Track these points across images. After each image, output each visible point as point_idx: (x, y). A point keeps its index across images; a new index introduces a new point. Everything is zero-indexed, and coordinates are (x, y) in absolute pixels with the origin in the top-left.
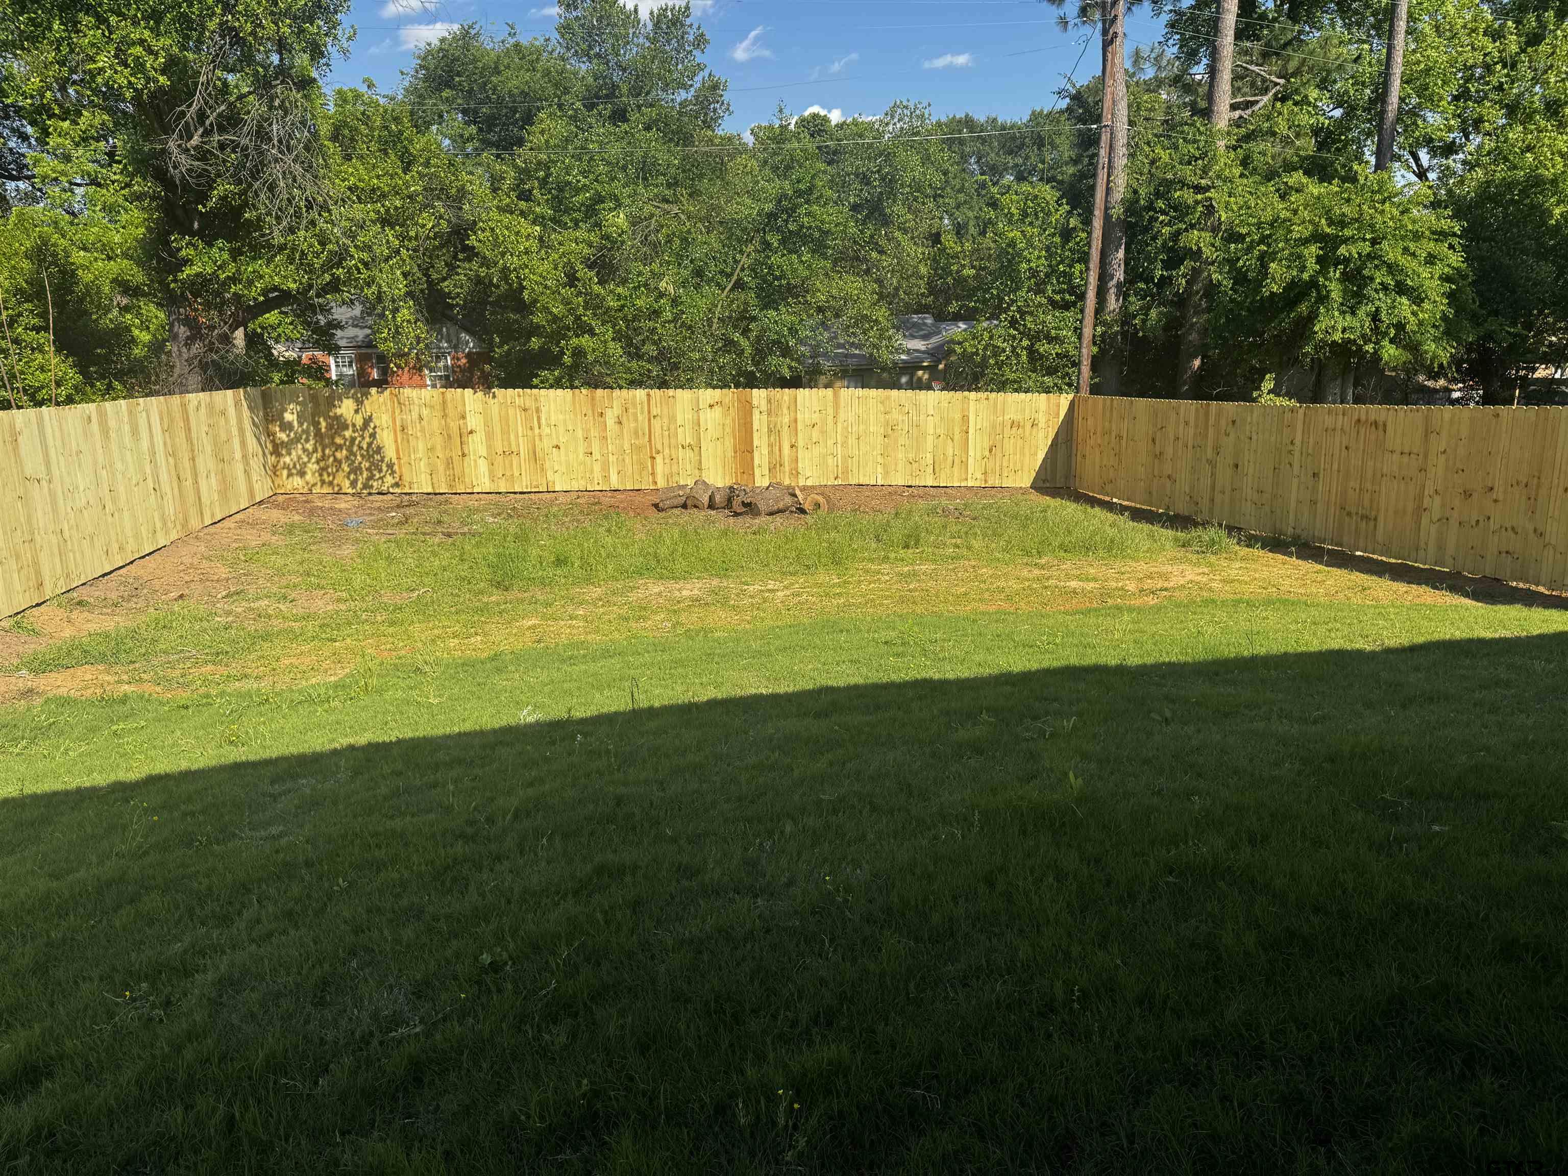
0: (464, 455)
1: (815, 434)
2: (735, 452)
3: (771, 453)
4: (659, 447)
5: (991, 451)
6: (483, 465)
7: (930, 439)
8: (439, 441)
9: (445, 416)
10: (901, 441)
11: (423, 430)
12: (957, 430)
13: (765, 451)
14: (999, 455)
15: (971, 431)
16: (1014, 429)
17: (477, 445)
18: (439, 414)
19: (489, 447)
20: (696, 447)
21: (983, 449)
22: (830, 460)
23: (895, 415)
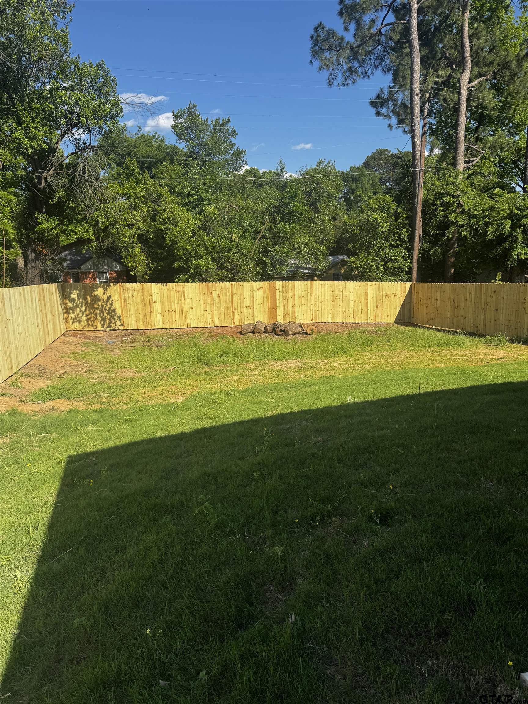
0: (151, 312)
1: (303, 301)
2: (269, 309)
3: (284, 309)
4: (236, 307)
5: (377, 307)
6: (159, 317)
7: (352, 302)
8: (140, 306)
9: (143, 295)
10: (340, 303)
11: (133, 301)
12: (363, 298)
13: (282, 309)
14: (381, 309)
15: (369, 298)
16: (387, 298)
17: (157, 308)
18: (140, 294)
19: (162, 309)
20: (252, 307)
21: (374, 306)
22: (309, 312)
23: (337, 292)
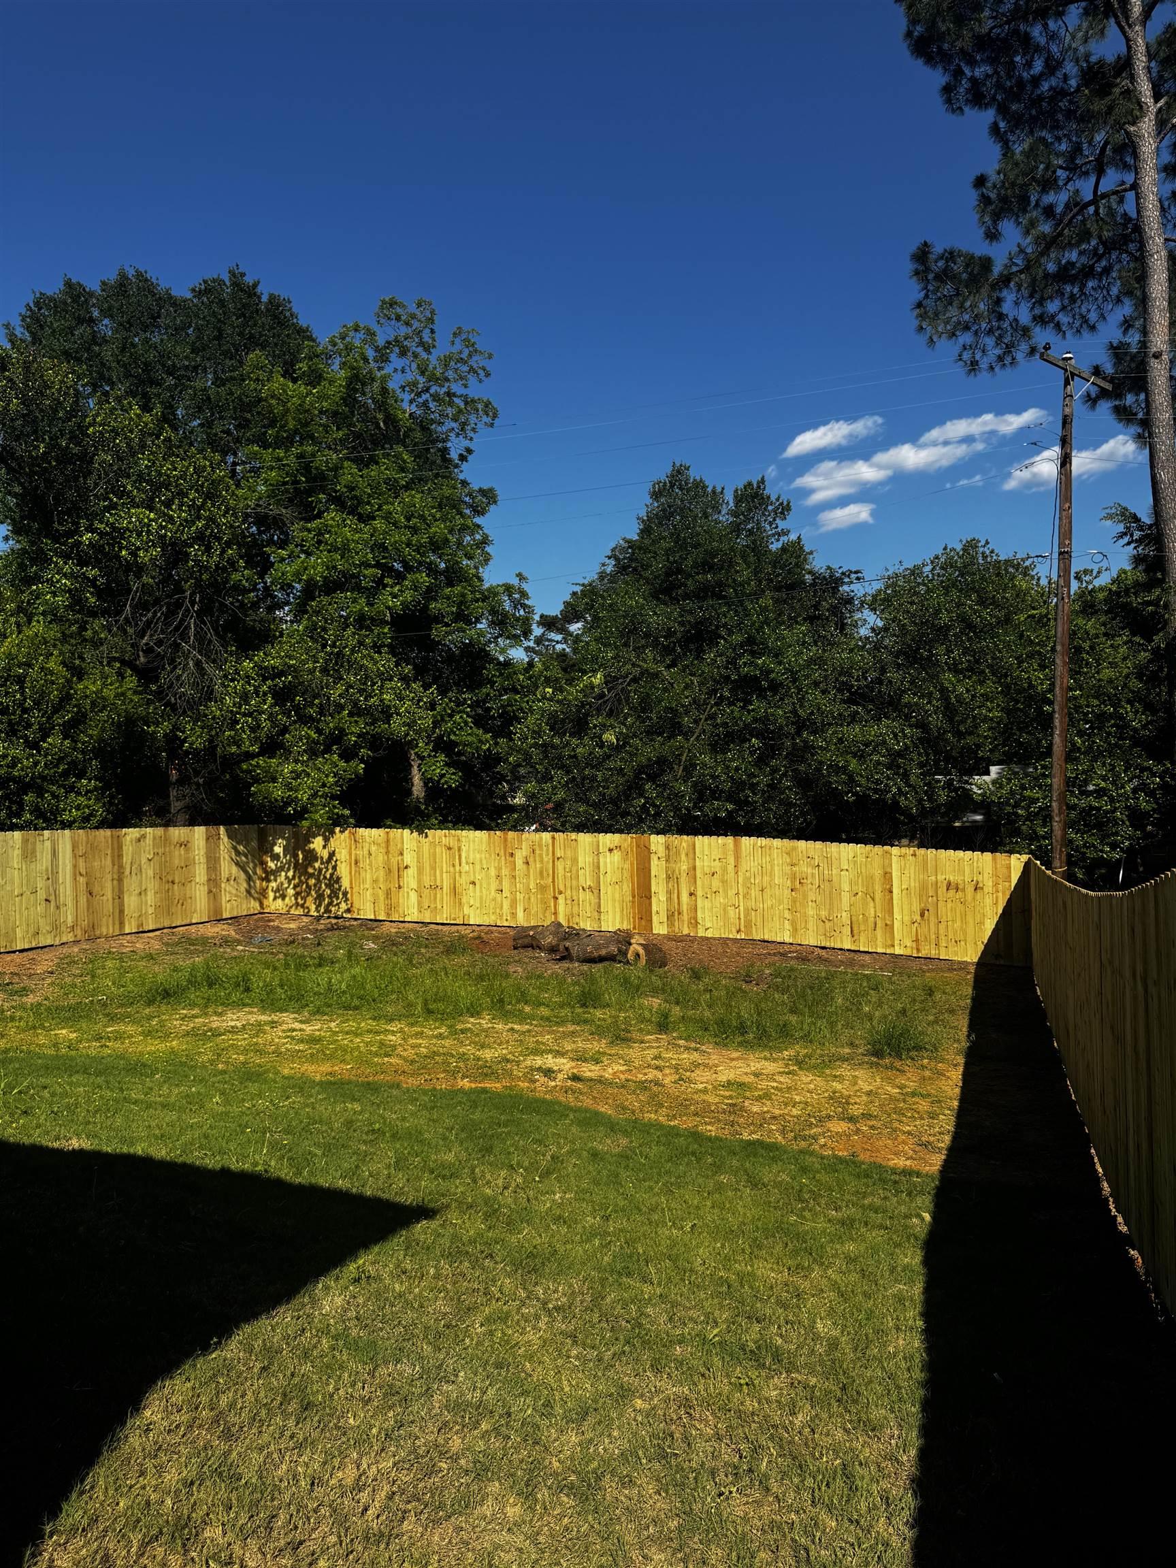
0: (400, 887)
1: (716, 883)
2: (634, 897)
3: (669, 899)
4: (562, 888)
5: (922, 915)
6: (413, 897)
7: (846, 897)
8: (382, 873)
9: (387, 853)
10: (811, 896)
11: (370, 865)
12: (878, 888)
13: (663, 898)
14: (933, 920)
15: (895, 890)
16: (952, 892)
17: (410, 879)
18: (383, 851)
19: (419, 881)
20: (596, 889)
21: (912, 912)
22: (732, 912)
23: (804, 868)
